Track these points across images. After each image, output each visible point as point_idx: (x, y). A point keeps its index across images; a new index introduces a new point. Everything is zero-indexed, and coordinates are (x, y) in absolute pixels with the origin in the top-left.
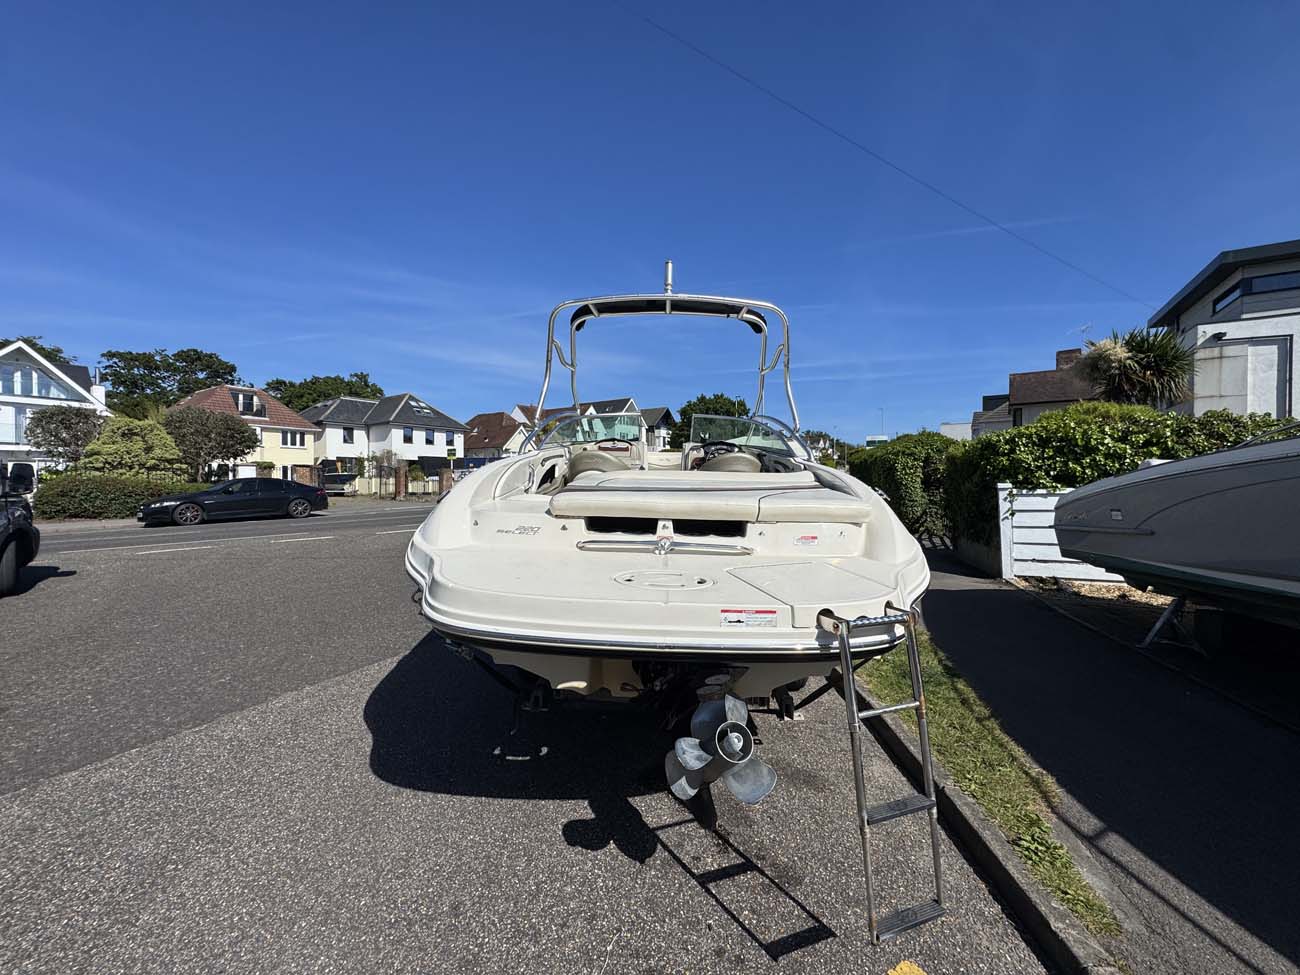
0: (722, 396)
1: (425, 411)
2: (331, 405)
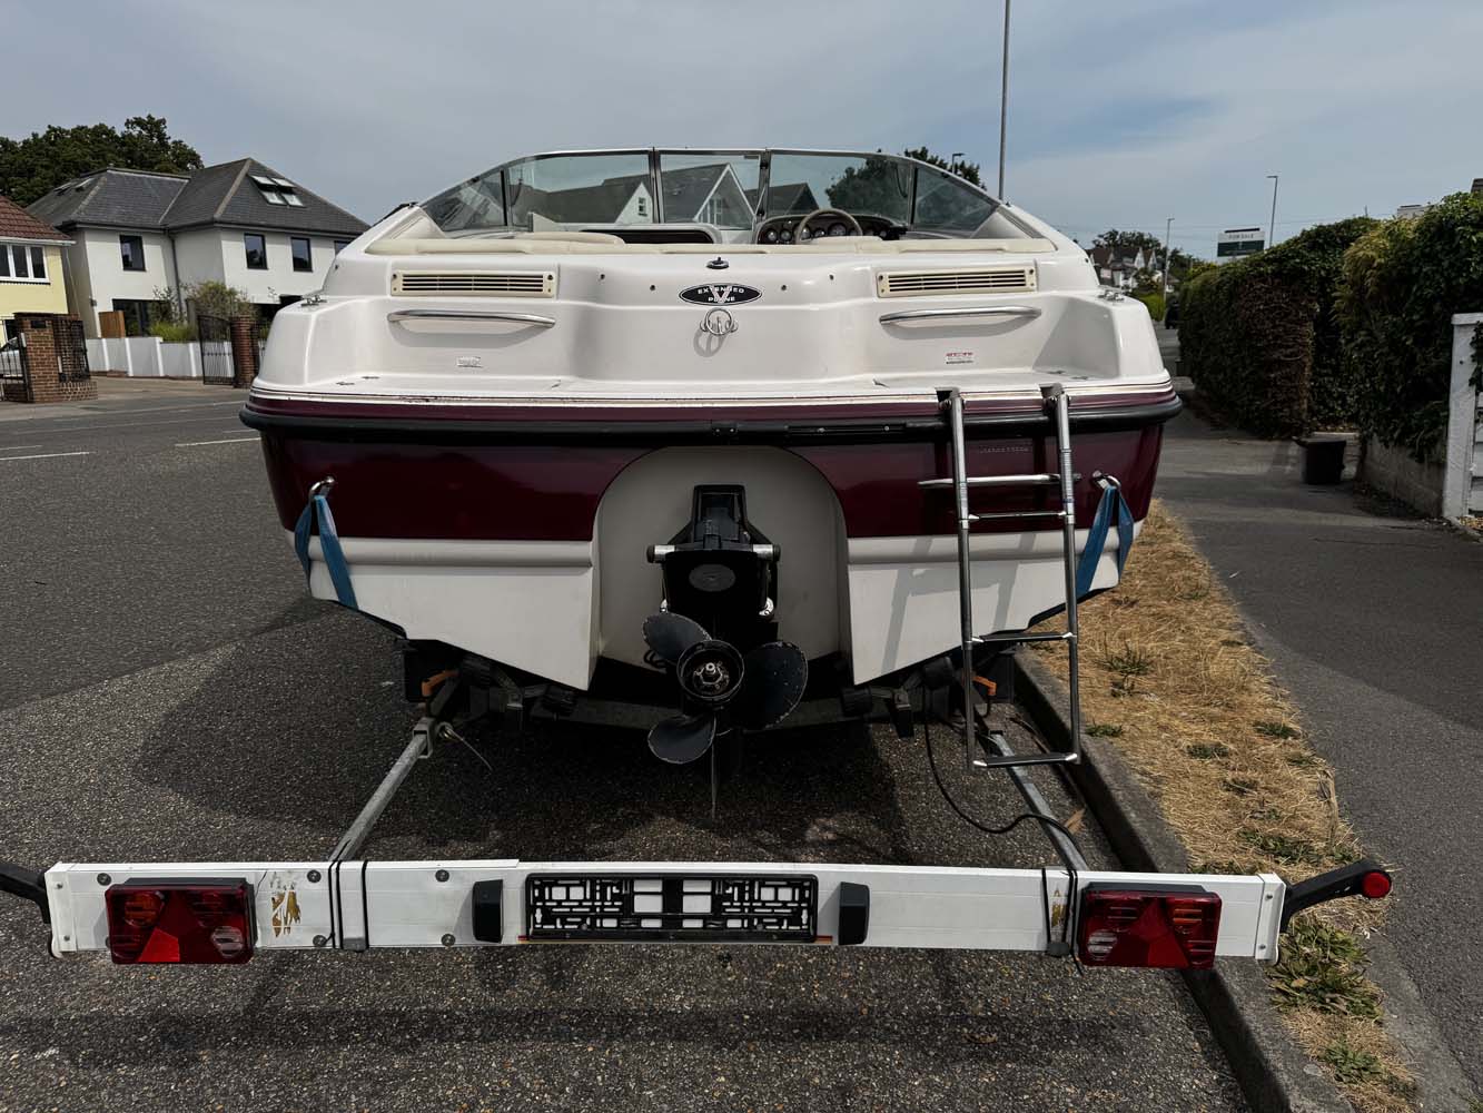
1: (287, 197)
2: (90, 187)
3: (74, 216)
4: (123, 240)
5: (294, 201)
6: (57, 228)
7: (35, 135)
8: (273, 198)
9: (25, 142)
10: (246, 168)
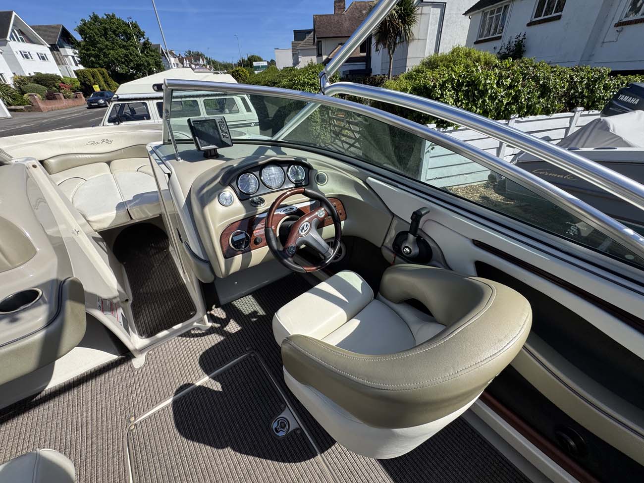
0: (113, 15)
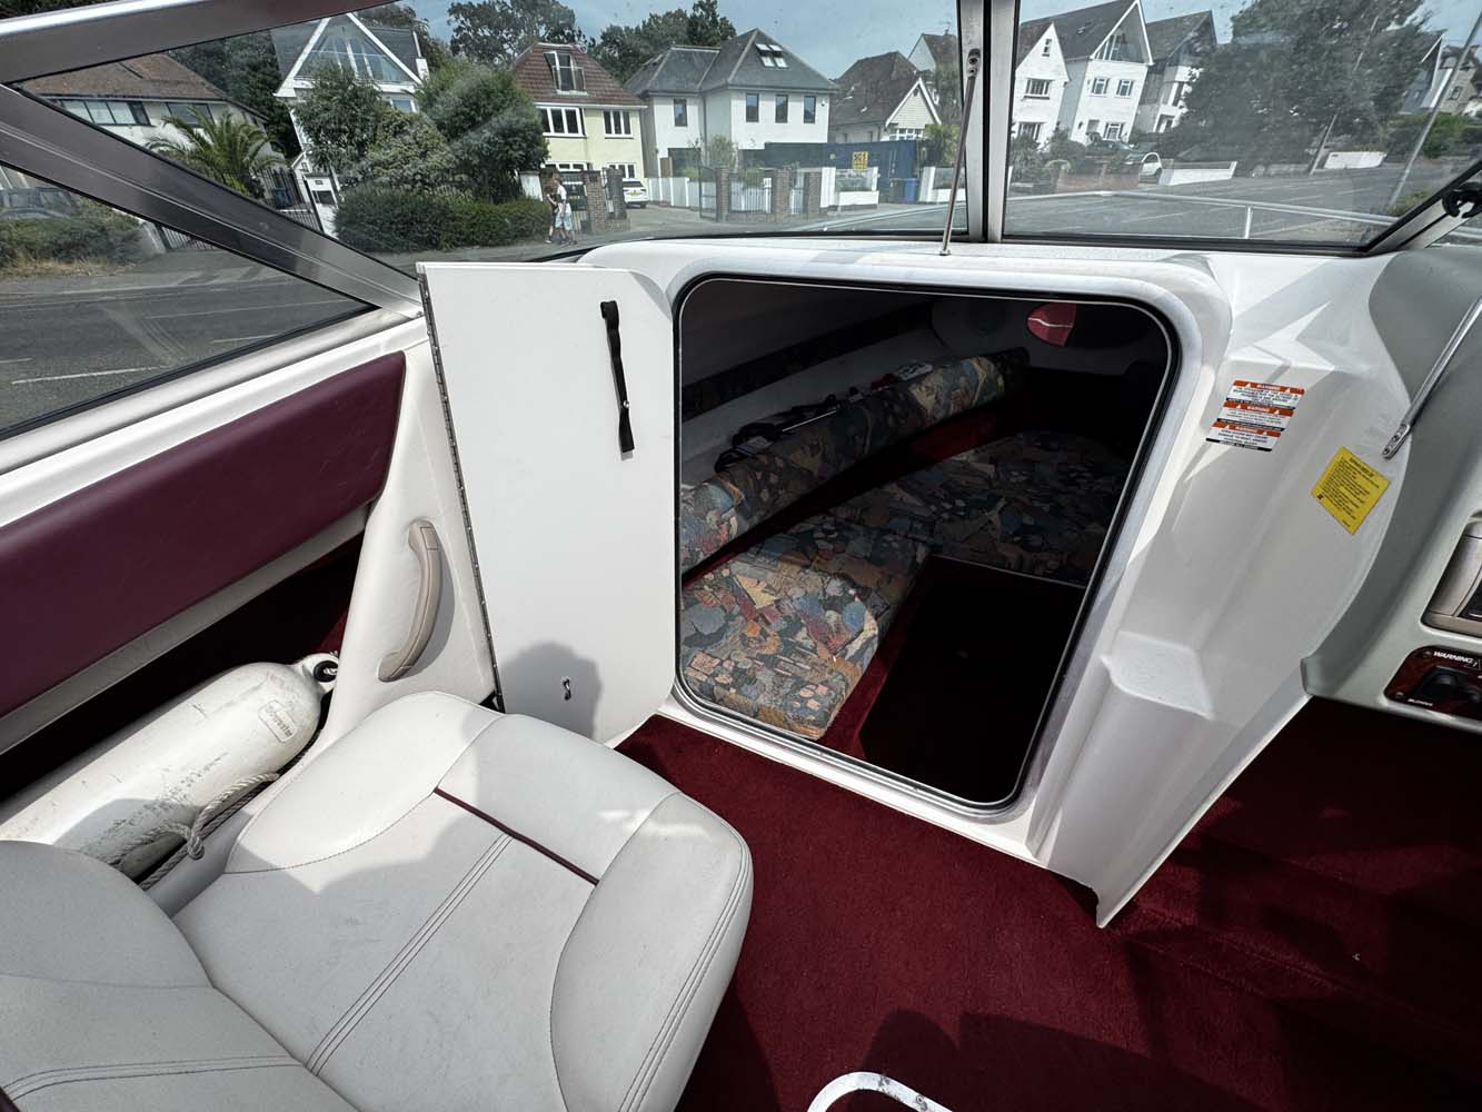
1: (777, 60)
2: (662, 58)
3: (648, 86)
4: (676, 102)
5: (781, 63)
6: (639, 96)
7: (644, 22)
8: (768, 62)
9: (637, 28)
10: (753, 37)
